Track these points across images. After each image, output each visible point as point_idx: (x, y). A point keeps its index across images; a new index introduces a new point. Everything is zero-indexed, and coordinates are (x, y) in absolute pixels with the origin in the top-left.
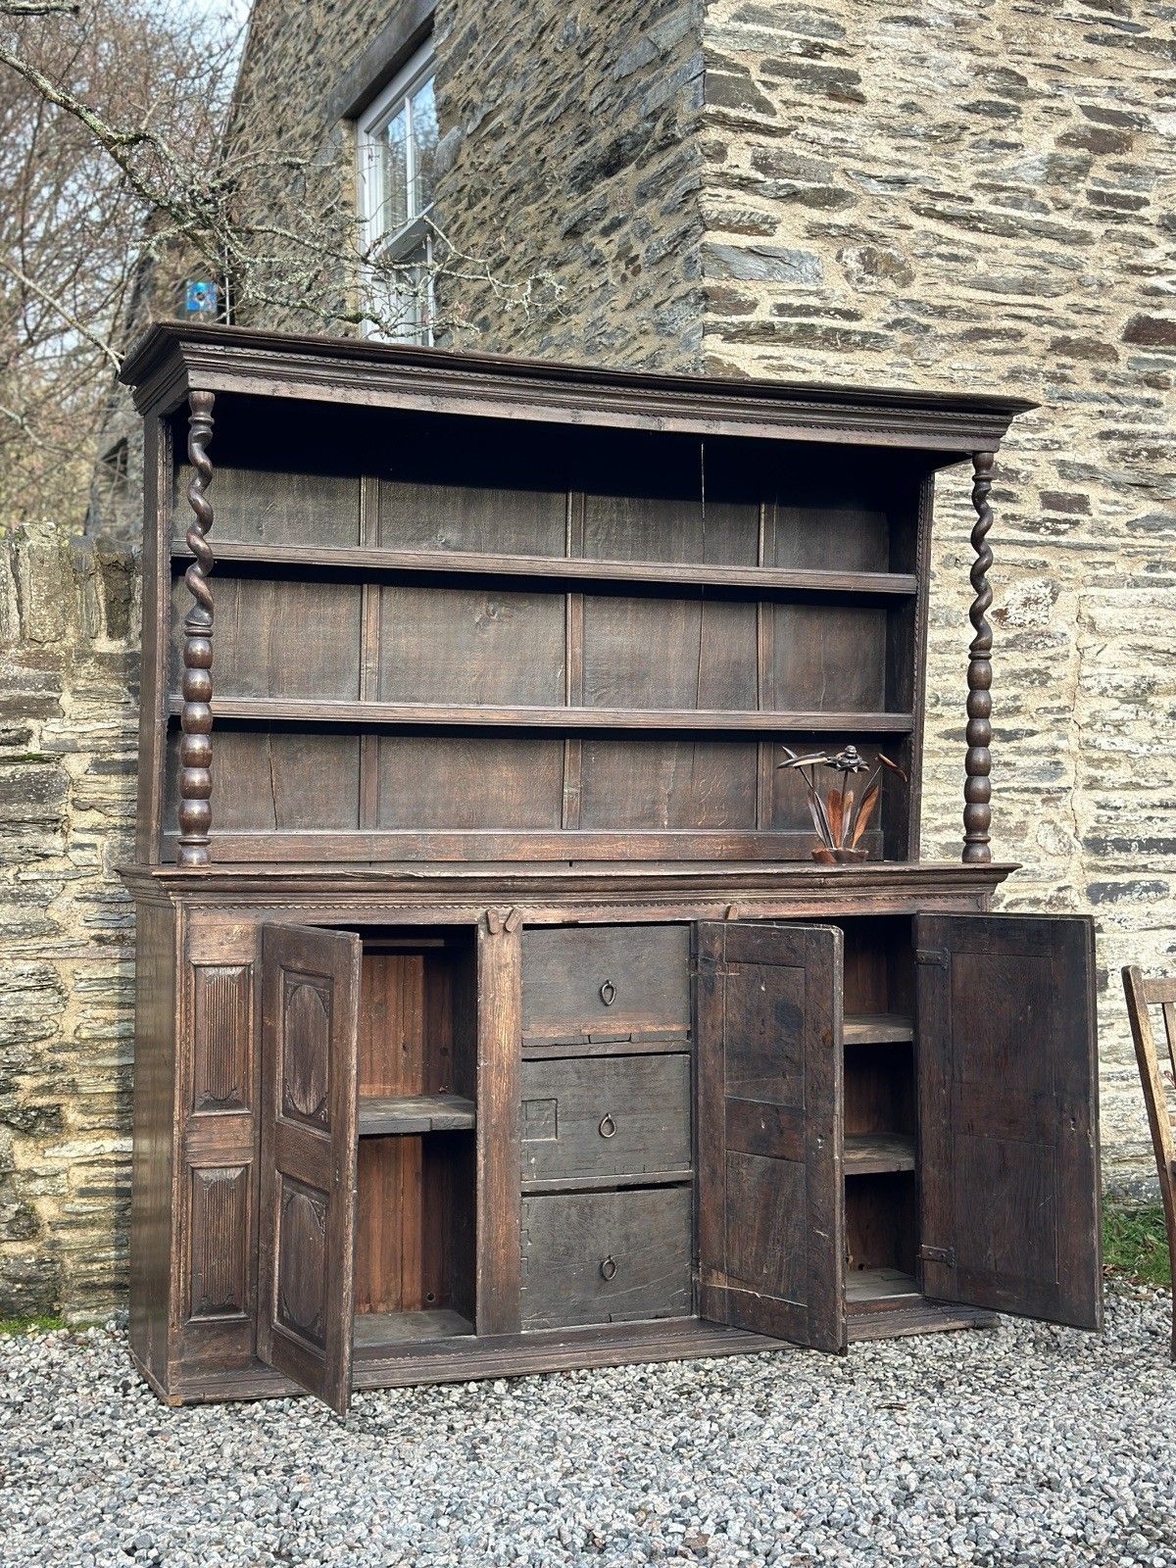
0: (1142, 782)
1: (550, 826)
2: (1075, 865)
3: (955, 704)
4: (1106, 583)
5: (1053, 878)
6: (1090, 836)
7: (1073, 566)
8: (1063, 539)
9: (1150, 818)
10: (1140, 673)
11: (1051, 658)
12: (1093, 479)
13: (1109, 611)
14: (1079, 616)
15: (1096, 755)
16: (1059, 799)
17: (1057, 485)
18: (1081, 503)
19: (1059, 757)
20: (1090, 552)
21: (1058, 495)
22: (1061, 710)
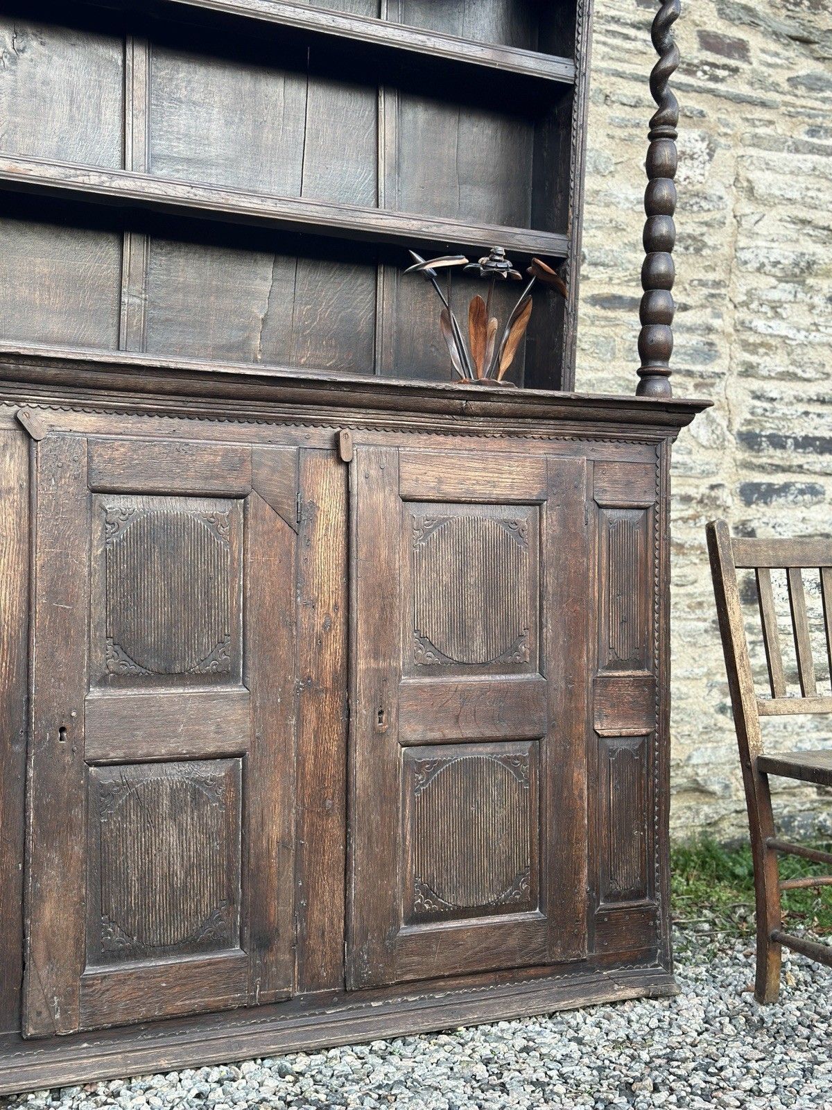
0: (799, 372)
1: (106, 347)
2: (728, 462)
3: (603, 265)
4: (766, 143)
5: (706, 474)
6: (744, 429)
7: (731, 121)
8: (721, 87)
9: (806, 413)
10: (799, 249)
11: (707, 224)
12: (753, 25)
13: (769, 176)
14: (737, 180)
15: (752, 339)
16: (712, 385)
17: (716, 26)
18: (740, 49)
19: (713, 337)
20: (749, 107)
21: (716, 36)
22: (717, 284)
